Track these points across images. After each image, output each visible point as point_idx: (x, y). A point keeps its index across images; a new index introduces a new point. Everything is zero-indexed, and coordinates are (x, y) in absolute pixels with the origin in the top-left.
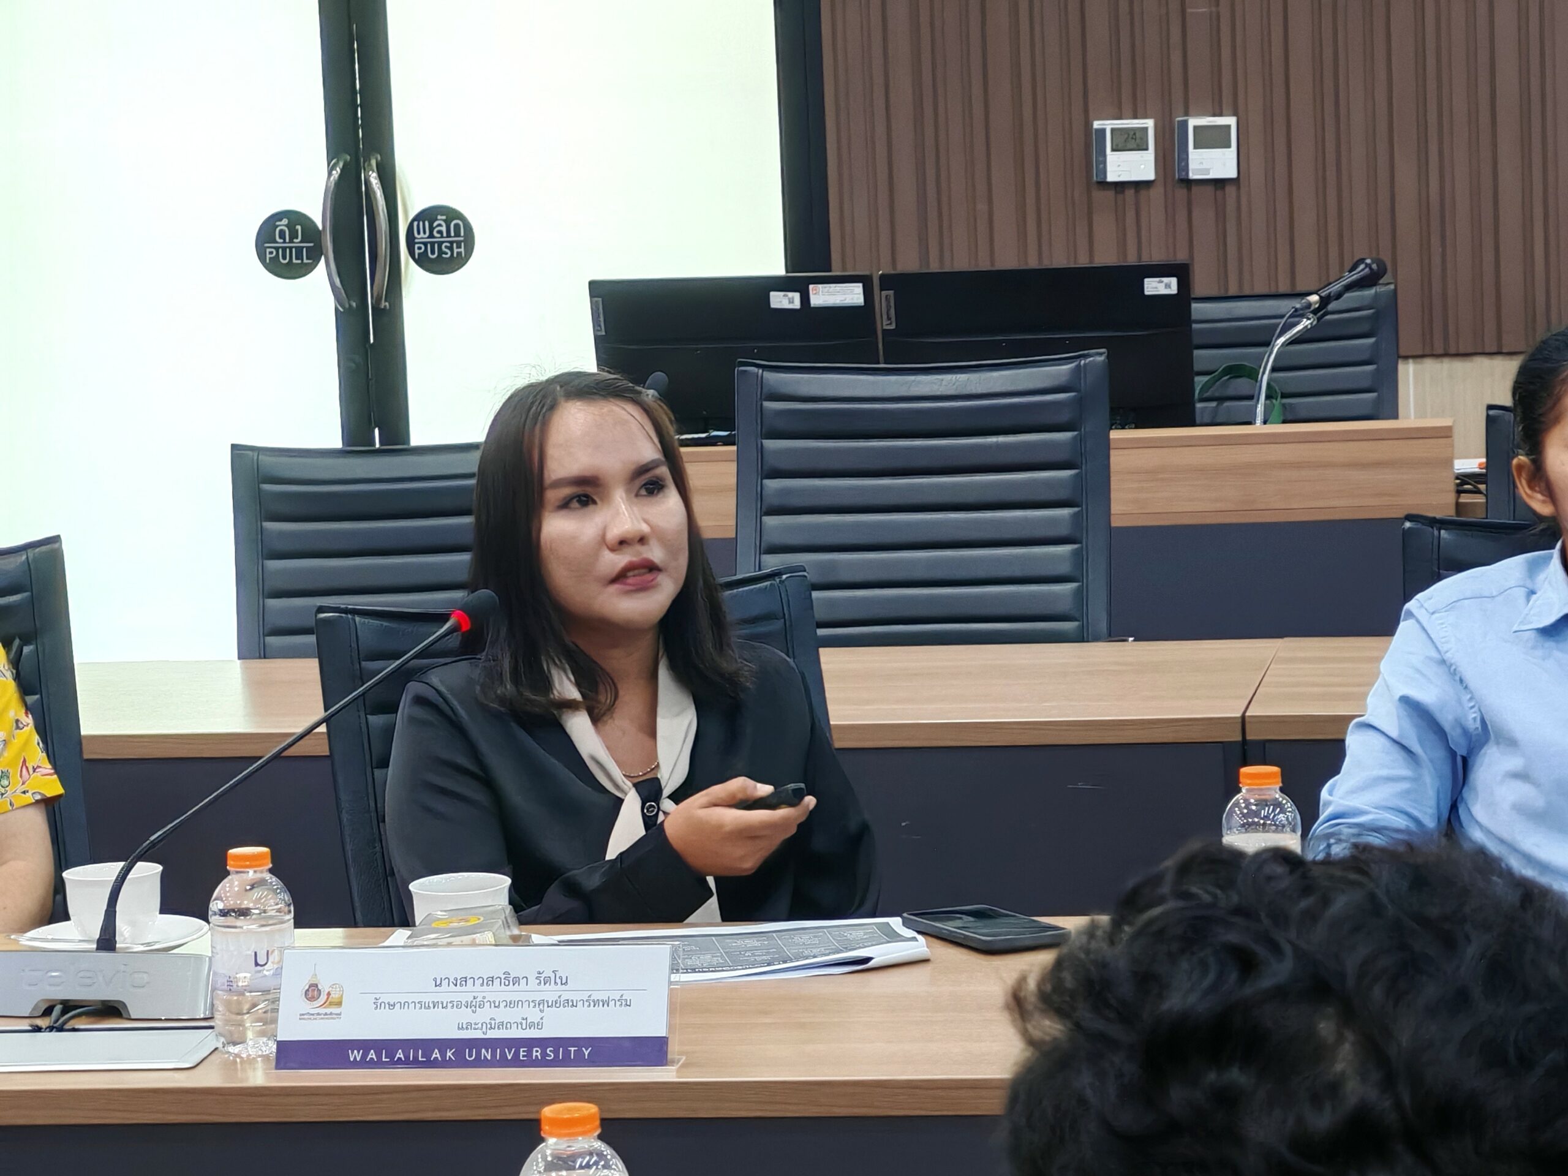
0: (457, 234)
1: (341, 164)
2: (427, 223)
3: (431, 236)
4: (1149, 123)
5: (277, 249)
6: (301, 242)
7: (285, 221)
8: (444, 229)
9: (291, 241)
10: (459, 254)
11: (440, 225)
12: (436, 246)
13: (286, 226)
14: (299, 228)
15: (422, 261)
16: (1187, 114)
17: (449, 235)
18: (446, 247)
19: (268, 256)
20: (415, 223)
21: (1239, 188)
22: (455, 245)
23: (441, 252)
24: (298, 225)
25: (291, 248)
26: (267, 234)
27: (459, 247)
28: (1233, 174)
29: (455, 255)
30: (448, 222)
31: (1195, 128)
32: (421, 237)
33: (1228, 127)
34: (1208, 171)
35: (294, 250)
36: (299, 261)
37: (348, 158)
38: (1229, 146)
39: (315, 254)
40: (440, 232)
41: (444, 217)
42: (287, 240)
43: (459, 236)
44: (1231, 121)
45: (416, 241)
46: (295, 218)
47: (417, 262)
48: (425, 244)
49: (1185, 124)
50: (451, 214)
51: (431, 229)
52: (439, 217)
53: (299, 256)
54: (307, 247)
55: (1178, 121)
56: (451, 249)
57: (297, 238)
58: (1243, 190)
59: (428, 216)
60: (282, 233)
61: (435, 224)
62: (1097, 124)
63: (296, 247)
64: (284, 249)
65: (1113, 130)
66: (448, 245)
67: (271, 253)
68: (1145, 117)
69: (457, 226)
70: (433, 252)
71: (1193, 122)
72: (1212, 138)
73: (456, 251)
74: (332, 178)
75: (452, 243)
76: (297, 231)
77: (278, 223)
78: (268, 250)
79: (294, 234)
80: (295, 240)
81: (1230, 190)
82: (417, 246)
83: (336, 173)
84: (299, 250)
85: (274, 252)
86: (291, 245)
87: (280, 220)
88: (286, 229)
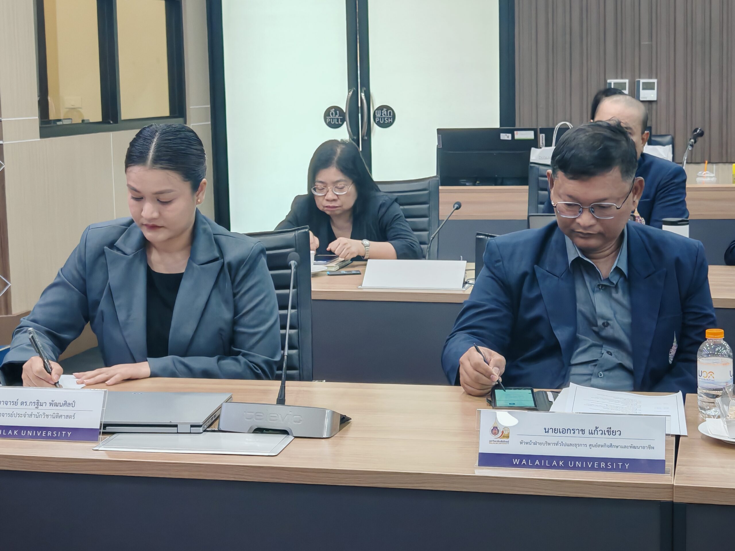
0: (390, 115)
1: (352, 91)
2: (380, 111)
3: (381, 115)
4: (627, 81)
5: (330, 119)
6: (339, 116)
7: (333, 110)
8: (386, 113)
9: (335, 116)
10: (390, 122)
11: (384, 112)
12: (383, 119)
14: (338, 112)
15: (379, 124)
16: (640, 78)
17: (387, 115)
18: (386, 119)
19: (328, 121)
20: (376, 111)
21: (657, 104)
22: (389, 119)
23: (384, 121)
25: (335, 119)
26: (327, 113)
27: (390, 119)
28: (655, 99)
29: (389, 122)
30: (387, 111)
31: (643, 83)
32: (378, 115)
33: (654, 83)
34: (646, 98)
36: (337, 123)
37: (355, 89)
38: (654, 89)
39: (343, 120)
40: (384, 114)
41: (386, 109)
43: (391, 116)
44: (655, 81)
45: (377, 117)
46: (337, 109)
47: (377, 124)
48: (379, 118)
49: (639, 81)
50: (388, 108)
51: (382, 113)
52: (384, 109)
53: (338, 121)
54: (340, 118)
55: (637, 81)
56: (388, 120)
58: (659, 105)
59: (381, 108)
60: (332, 114)
61: (383, 111)
62: (609, 81)
63: (336, 118)
64: (333, 119)
65: (614, 83)
66: (387, 118)
68: (626, 78)
69: (390, 113)
70: (382, 121)
71: (642, 81)
72: (649, 87)
73: (389, 120)
74: (349, 95)
75: (388, 118)
78: (327, 119)
79: (336, 114)
80: (337, 116)
81: (654, 105)
82: (376, 119)
83: (351, 93)
84: (338, 119)
85: (330, 120)
86: (335, 118)
87: (332, 109)
88: (334, 112)
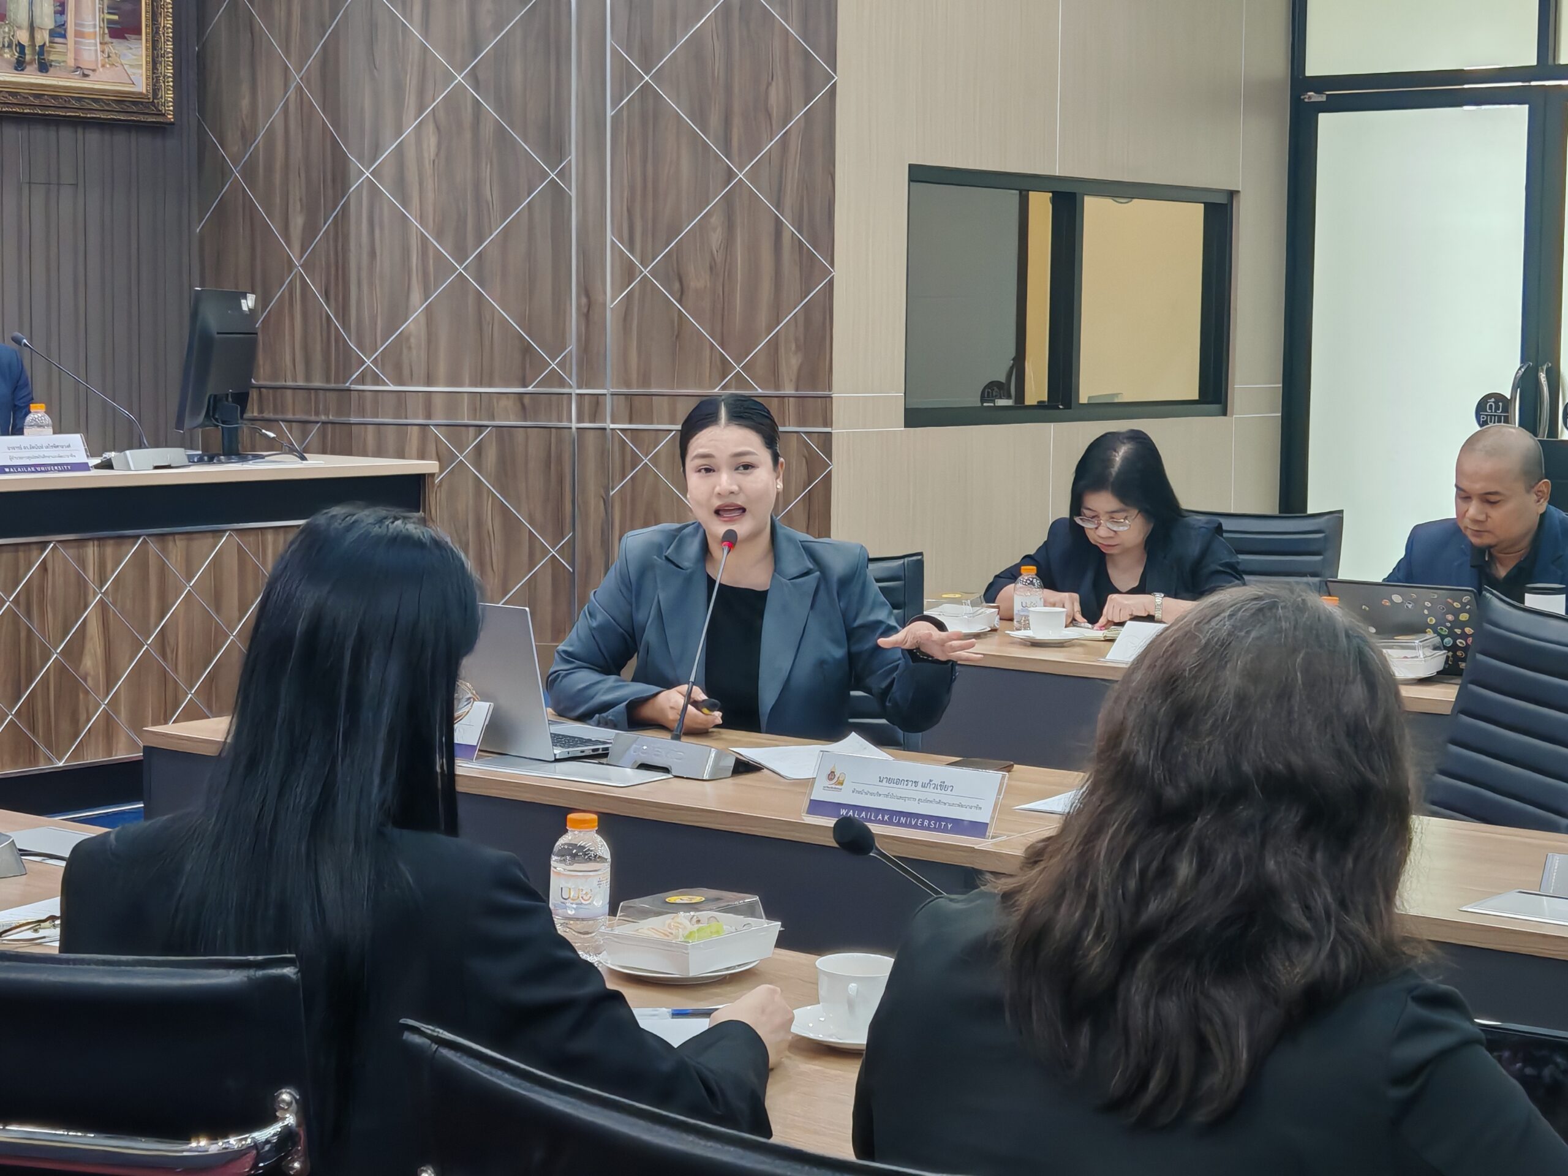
1: (1526, 367)
5: (1487, 415)
6: (1501, 412)
7: (1493, 400)
9: (1495, 412)
13: (1493, 402)
14: (1501, 404)
19: (1482, 419)
24: (1501, 402)
25: (1495, 416)
26: (1482, 406)
35: (1496, 417)
37: (1531, 363)
42: (1493, 411)
46: (1499, 397)
54: (1504, 416)
57: (1499, 410)
60: (1491, 405)
67: (1483, 418)
74: (1518, 375)
76: (1499, 405)
77: (1489, 401)
78: (1482, 416)
79: (1497, 408)
80: (1498, 411)
83: (1522, 371)
85: (1485, 417)
86: (1495, 414)
87: (1491, 399)
88: (1493, 404)
